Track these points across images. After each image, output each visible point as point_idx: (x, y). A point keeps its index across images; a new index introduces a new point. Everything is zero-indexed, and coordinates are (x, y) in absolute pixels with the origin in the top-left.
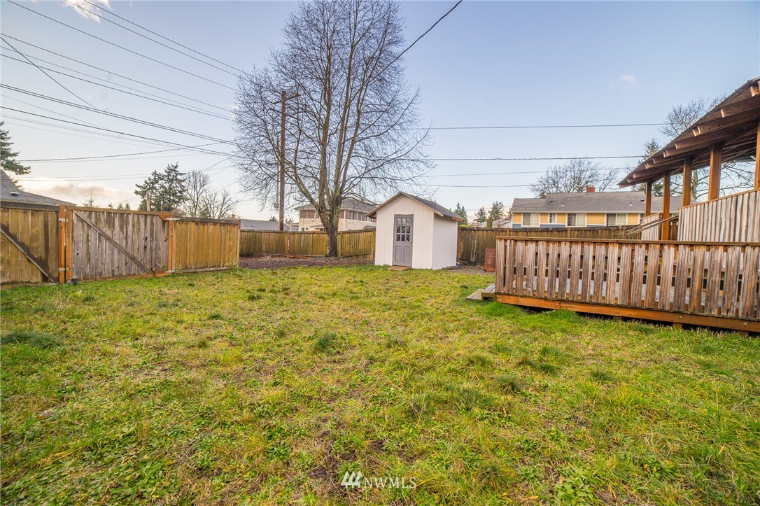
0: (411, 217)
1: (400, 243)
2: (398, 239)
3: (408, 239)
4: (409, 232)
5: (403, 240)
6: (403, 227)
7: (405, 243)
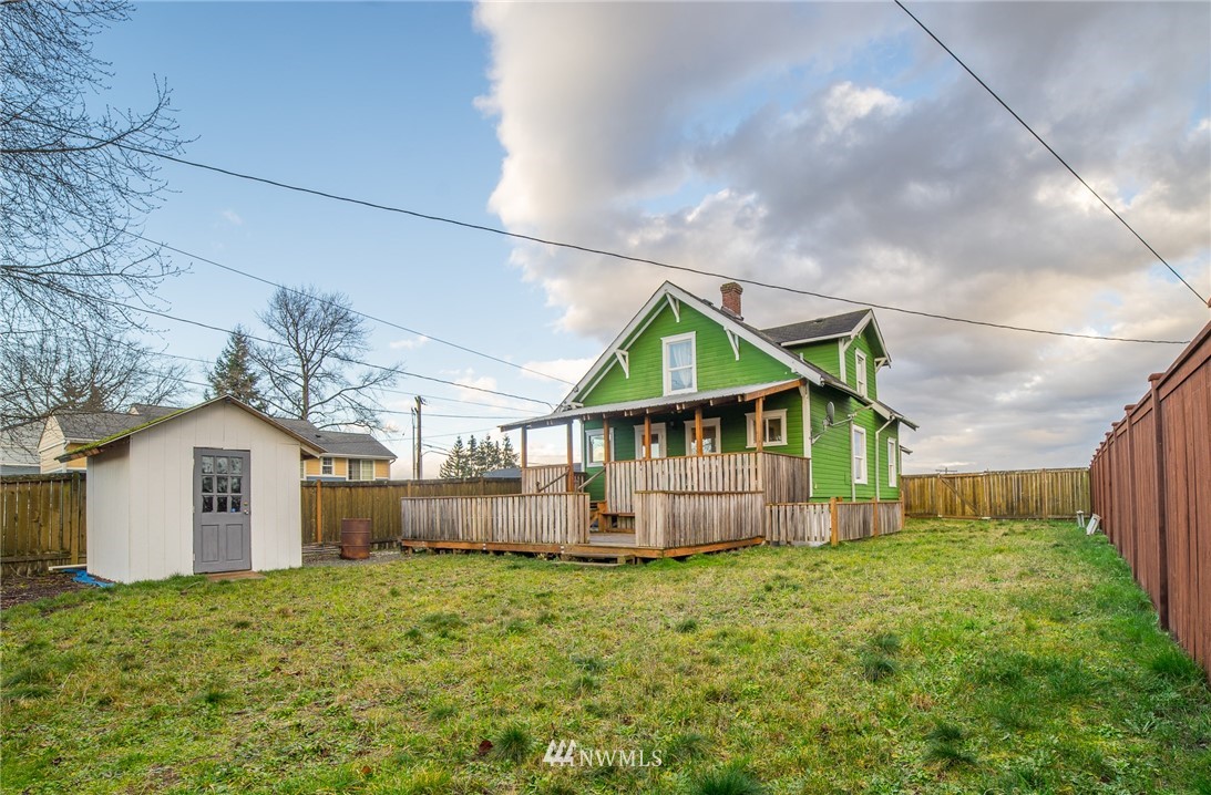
0: (243, 456)
1: (214, 516)
2: (208, 506)
3: (236, 506)
4: (238, 491)
5: (222, 507)
6: (219, 479)
7: (231, 515)
